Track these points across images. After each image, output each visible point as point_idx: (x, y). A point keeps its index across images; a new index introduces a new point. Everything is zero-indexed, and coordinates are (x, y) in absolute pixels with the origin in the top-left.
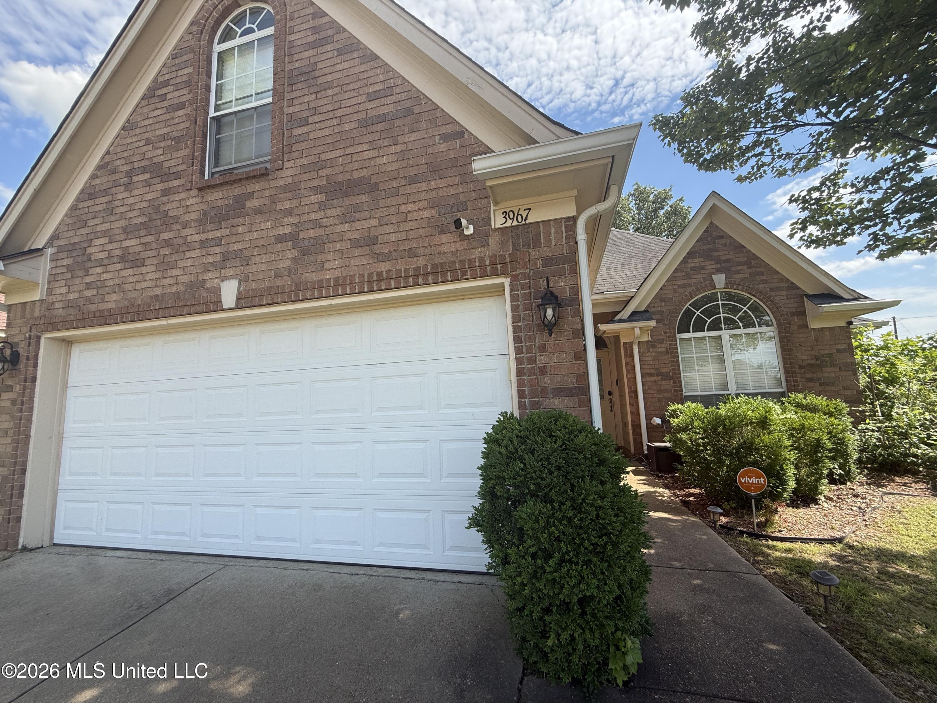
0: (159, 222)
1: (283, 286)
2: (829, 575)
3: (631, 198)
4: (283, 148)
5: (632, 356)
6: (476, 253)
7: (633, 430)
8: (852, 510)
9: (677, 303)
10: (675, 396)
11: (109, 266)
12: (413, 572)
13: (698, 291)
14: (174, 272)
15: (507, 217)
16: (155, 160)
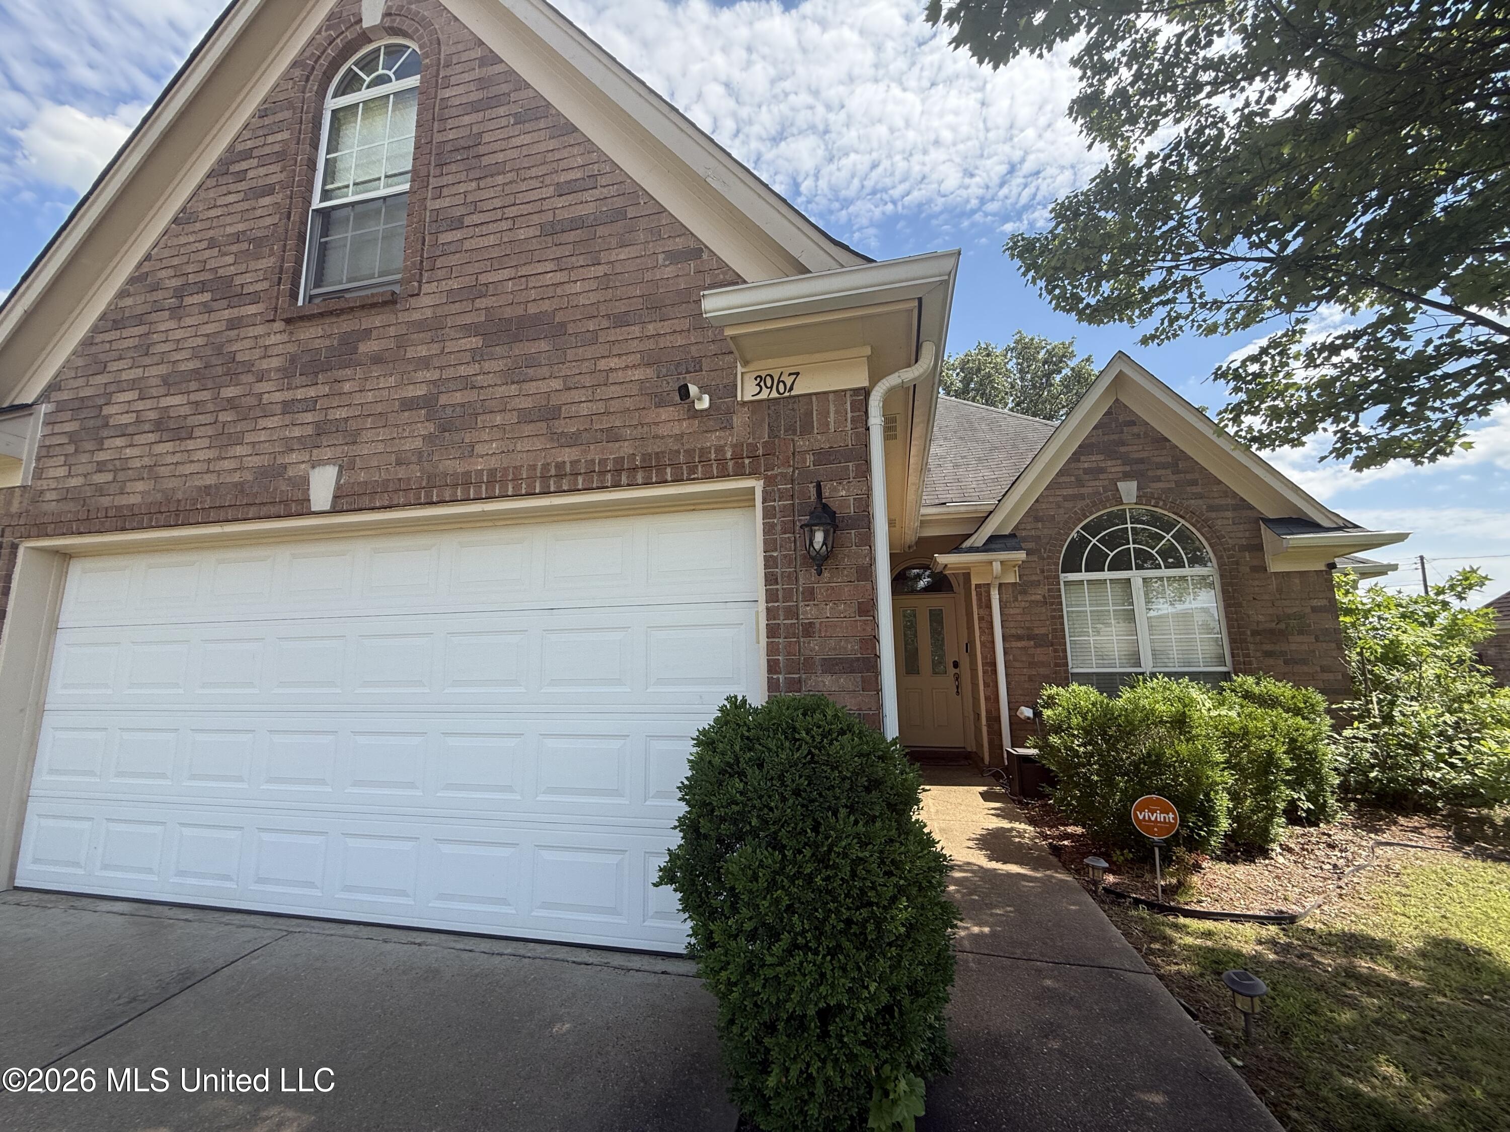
0: (219, 370)
1: (409, 479)
2: (1251, 979)
3: (1009, 354)
4: (422, 262)
5: (989, 606)
6: (713, 439)
7: (989, 726)
8: (1321, 868)
9: (1061, 525)
10: (1055, 673)
11: (136, 437)
12: (592, 952)
13: (1095, 506)
14: (239, 450)
15: (762, 384)
16: (221, 272)
